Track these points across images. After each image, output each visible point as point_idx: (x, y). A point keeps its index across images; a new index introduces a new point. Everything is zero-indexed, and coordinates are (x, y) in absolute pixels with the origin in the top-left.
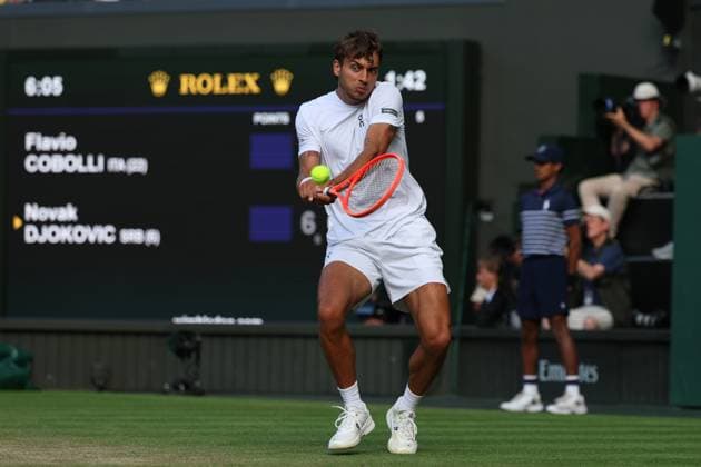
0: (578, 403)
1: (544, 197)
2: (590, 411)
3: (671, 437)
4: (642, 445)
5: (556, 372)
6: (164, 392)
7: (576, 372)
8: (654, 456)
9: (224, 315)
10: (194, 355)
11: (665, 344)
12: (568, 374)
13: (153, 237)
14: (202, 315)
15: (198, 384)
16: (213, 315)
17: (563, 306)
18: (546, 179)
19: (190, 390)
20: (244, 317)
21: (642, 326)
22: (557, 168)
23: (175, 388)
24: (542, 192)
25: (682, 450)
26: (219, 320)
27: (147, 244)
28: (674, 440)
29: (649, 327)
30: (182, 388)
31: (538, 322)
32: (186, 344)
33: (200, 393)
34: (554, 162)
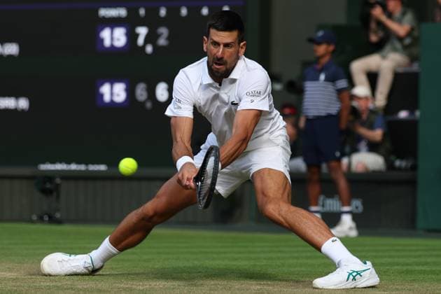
0: (351, 228)
1: (321, 71)
2: (360, 234)
3: (418, 253)
4: (396, 260)
5: (332, 205)
6: (32, 222)
7: (349, 204)
8: (405, 268)
9: (78, 163)
10: (55, 194)
11: (412, 183)
12: (343, 205)
13: (23, 103)
14: (61, 162)
15: (58, 215)
16: (69, 163)
17: (338, 154)
18: (322, 56)
19: (53, 220)
20: (93, 164)
21: (400, 169)
22: (331, 48)
23: (41, 219)
24: (319, 67)
25: (426, 264)
26: (74, 167)
27: (19, 110)
28: (420, 256)
29: (406, 169)
30: (46, 218)
31: (319, 167)
32: (48, 185)
33: (59, 222)
34: (328, 43)
